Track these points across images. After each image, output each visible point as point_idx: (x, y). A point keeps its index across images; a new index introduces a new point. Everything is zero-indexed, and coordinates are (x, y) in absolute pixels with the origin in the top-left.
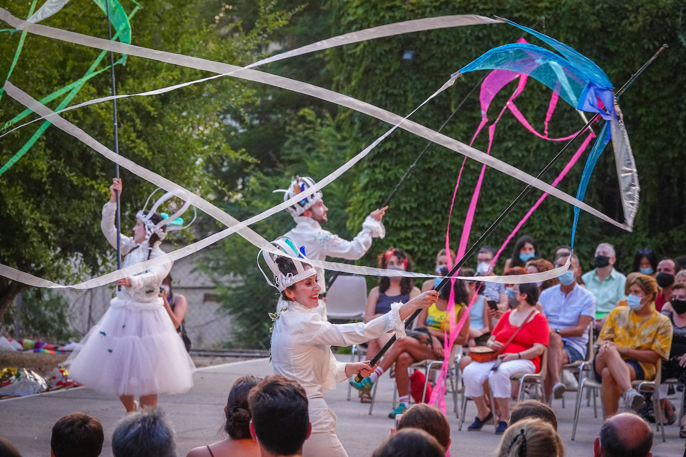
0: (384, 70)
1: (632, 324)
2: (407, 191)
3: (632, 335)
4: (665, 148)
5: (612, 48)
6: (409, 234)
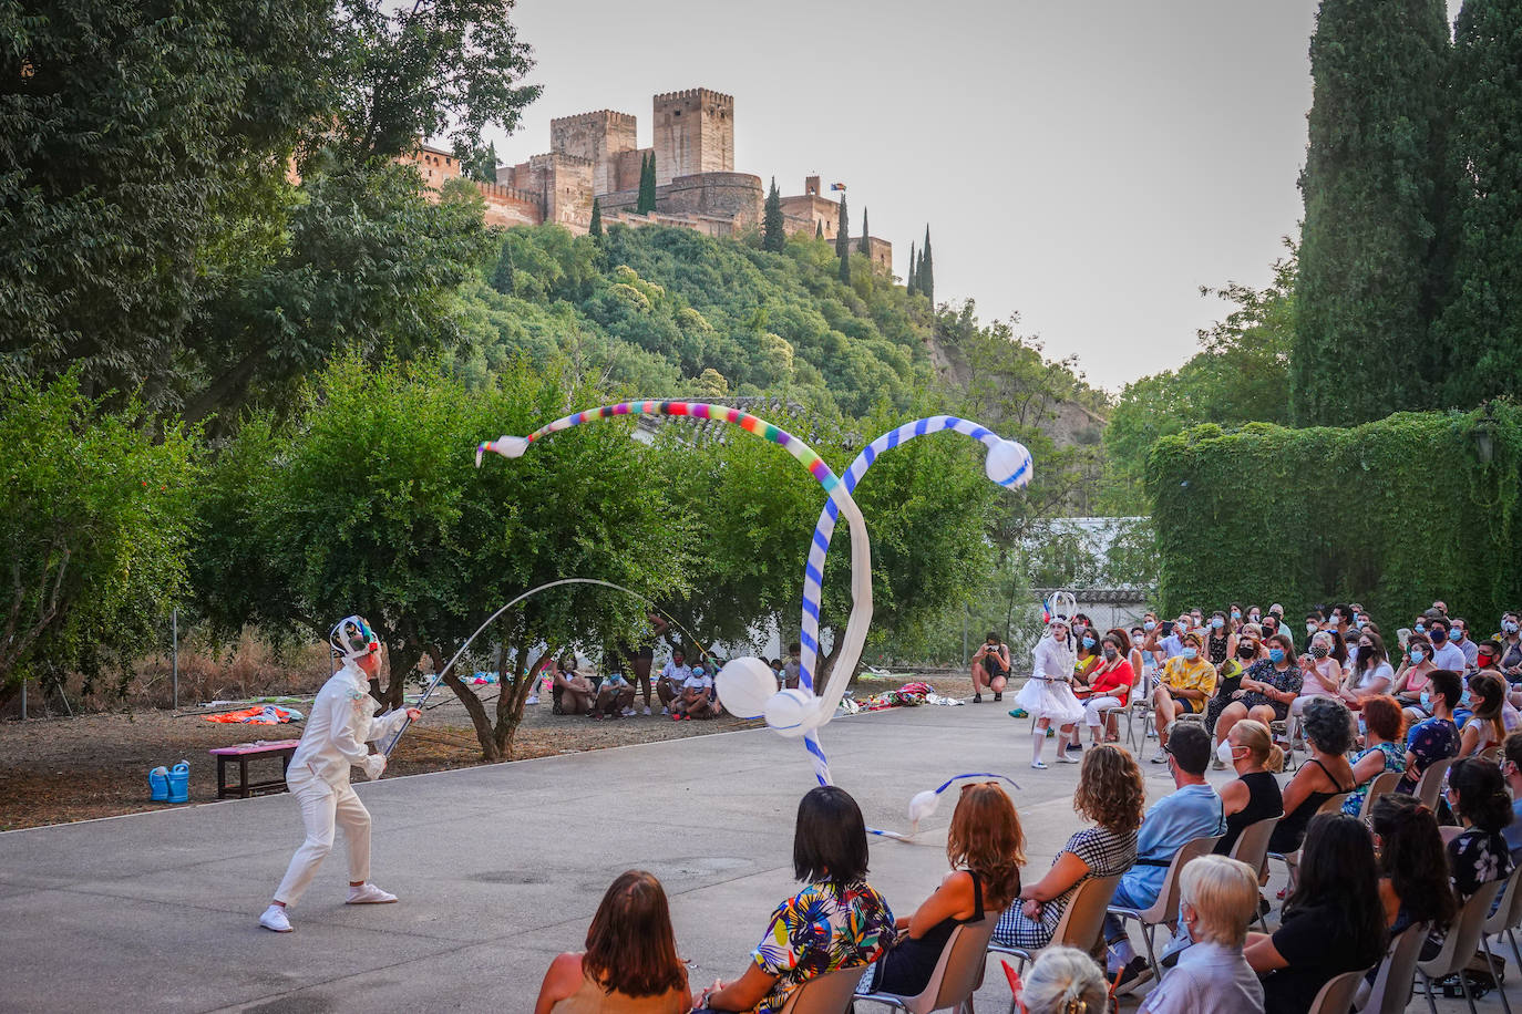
0: (1173, 494)
1: (1184, 670)
2: (1190, 571)
3: (1183, 678)
4: (1359, 538)
5: (1318, 474)
6: (1192, 599)
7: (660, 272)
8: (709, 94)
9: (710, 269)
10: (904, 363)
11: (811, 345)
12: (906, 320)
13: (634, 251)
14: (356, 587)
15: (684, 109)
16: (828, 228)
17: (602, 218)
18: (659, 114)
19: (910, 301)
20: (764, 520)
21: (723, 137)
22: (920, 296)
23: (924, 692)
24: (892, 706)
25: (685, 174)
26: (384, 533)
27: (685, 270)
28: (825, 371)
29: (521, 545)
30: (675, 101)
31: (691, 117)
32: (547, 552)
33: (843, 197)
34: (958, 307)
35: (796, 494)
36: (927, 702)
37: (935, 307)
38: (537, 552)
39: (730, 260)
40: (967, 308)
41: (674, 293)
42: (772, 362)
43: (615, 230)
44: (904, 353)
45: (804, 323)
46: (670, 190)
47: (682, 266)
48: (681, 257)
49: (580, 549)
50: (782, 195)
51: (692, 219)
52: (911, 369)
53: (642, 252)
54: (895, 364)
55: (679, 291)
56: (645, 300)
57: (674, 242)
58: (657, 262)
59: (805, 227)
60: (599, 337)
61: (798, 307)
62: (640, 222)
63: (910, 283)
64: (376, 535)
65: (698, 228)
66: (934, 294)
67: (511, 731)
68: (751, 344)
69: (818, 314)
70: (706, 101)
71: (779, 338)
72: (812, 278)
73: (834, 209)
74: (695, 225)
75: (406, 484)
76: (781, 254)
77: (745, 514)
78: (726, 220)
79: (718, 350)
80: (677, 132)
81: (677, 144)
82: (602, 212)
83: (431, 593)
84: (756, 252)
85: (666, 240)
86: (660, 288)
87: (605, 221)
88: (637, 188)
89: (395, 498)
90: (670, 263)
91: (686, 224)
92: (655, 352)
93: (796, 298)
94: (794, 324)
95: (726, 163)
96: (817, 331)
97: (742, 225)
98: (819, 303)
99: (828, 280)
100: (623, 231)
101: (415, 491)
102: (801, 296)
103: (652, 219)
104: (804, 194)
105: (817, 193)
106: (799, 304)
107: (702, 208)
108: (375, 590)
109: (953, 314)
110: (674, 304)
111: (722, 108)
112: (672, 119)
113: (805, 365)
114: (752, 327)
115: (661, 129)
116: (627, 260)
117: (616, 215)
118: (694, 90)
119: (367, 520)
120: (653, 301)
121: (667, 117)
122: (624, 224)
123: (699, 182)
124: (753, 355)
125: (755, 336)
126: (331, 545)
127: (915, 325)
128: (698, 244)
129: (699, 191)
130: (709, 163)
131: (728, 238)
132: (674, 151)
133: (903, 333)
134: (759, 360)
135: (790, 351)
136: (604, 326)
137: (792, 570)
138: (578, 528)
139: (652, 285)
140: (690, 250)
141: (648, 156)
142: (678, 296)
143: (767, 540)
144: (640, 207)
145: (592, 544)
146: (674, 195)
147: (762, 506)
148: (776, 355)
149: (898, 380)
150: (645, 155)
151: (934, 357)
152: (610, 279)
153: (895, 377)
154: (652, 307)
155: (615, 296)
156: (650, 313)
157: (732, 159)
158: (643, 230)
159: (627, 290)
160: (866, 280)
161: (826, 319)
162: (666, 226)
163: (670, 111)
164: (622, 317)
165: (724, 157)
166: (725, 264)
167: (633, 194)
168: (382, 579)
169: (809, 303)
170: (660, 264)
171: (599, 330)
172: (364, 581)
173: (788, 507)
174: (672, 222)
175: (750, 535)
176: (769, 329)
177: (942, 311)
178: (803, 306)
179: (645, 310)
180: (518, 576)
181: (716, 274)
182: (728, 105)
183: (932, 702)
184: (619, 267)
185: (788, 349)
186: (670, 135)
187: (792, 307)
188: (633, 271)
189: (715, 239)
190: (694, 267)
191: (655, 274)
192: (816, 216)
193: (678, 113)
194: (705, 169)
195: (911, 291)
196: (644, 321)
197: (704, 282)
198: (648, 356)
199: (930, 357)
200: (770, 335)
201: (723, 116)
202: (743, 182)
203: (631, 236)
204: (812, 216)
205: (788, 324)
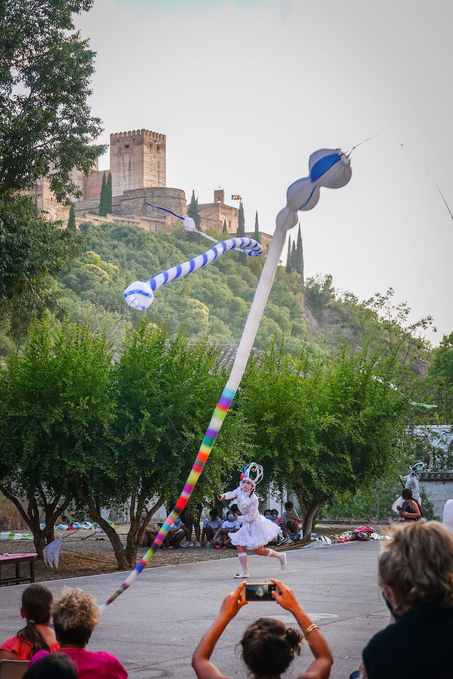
7: (116, 256)
8: (149, 133)
9: (150, 254)
10: (285, 320)
11: (220, 307)
12: (285, 290)
13: (98, 241)
14: (53, 462)
15: (131, 144)
16: (230, 225)
17: (76, 218)
18: (114, 147)
19: (288, 276)
20: (275, 422)
21: (159, 163)
22: (295, 273)
23: (370, 532)
24: (352, 540)
25: (132, 188)
26: (69, 428)
27: (133, 255)
28: (230, 325)
29: (149, 436)
30: (126, 138)
31: (137, 149)
32: (165, 440)
33: (241, 205)
34: (321, 281)
35: (295, 406)
36: (373, 538)
37: (305, 280)
38: (160, 440)
39: (164, 248)
40: (327, 282)
41: (126, 270)
42: (194, 318)
43: (84, 227)
44: (285, 313)
45: (215, 291)
46: (122, 199)
47: (132, 252)
48: (131, 245)
49: (185, 438)
50: (200, 203)
51: (137, 219)
52: (290, 324)
53: (104, 242)
54: (279, 320)
55: (129, 269)
56: (106, 275)
57: (125, 235)
58: (114, 249)
59: (215, 225)
60: (75, 301)
61: (211, 281)
62: (101, 221)
63: (288, 264)
64: (66, 429)
65: (141, 226)
66: (304, 272)
67: (135, 552)
68: (179, 306)
69: (225, 286)
70: (147, 139)
71: (198, 302)
72: (221, 261)
73: (234, 212)
74: (139, 223)
75: (84, 398)
76: (199, 244)
77: (264, 419)
78: (160, 220)
79: (157, 310)
80: (127, 159)
81: (127, 168)
82: (76, 214)
83: (97, 465)
84: (181, 242)
85: (120, 234)
86: (116, 267)
87: (78, 221)
88: (99, 197)
89: (77, 407)
90: (123, 249)
91: (133, 223)
92: (114, 312)
93: (210, 274)
94: (209, 293)
95: (160, 181)
96: (225, 298)
97: (172, 223)
98: (225, 277)
99: (232, 262)
100: (90, 228)
101: (89, 403)
102: (213, 273)
103: (110, 219)
104: (213, 202)
105: (222, 201)
106: (212, 278)
107: (144, 212)
108: (64, 463)
109: (317, 286)
110: (126, 278)
111: (158, 143)
112: (123, 151)
113: (217, 320)
114: (181, 294)
115: (116, 157)
116: (93, 248)
117: (84, 216)
118: (138, 131)
119: (61, 420)
120: (112, 276)
121: (120, 148)
122: (91, 222)
123: (141, 194)
124: (181, 314)
125: (182, 300)
126: (38, 436)
127: (291, 293)
128: (142, 237)
129: (142, 200)
130: (149, 180)
131: (163, 232)
132: (124, 172)
133: (283, 299)
134: (184, 318)
135: (206, 310)
136: (78, 293)
137: (293, 454)
138: (184, 426)
139: (111, 265)
140: (137, 241)
141: (107, 175)
142: (129, 272)
143: (278, 434)
144: (101, 211)
145: (193, 436)
146: (124, 203)
147: (274, 413)
148: (197, 314)
149: (281, 331)
150: (104, 174)
151: (304, 315)
152: (82, 260)
153: (279, 329)
154: (111, 280)
155: (86, 273)
156: (110, 284)
157: (165, 178)
158: (104, 227)
159: (93, 268)
160: (258, 262)
161: (231, 288)
162: (119, 224)
163: (122, 144)
164: (90, 287)
165: (159, 177)
166: (161, 251)
167: (96, 202)
168: (68, 457)
169: (219, 278)
170: (116, 250)
171: (75, 296)
172: (58, 457)
173: (289, 414)
174: (123, 221)
175: (267, 431)
176: (192, 296)
177: (310, 283)
178: (214, 280)
179: (106, 283)
180: (149, 455)
181: (155, 258)
182: (162, 141)
183: (375, 538)
184: (87, 253)
185: (205, 310)
186: (122, 162)
187: (207, 280)
188: (98, 255)
189: (153, 233)
190: (139, 253)
191: (112, 257)
192: (222, 218)
193: (127, 146)
194: (146, 185)
195: (288, 269)
196: (105, 290)
197: (146, 263)
198: (110, 315)
199: (302, 315)
200: (192, 300)
201: (158, 148)
202: (172, 193)
203: (96, 231)
204: (218, 217)
205: (204, 292)
